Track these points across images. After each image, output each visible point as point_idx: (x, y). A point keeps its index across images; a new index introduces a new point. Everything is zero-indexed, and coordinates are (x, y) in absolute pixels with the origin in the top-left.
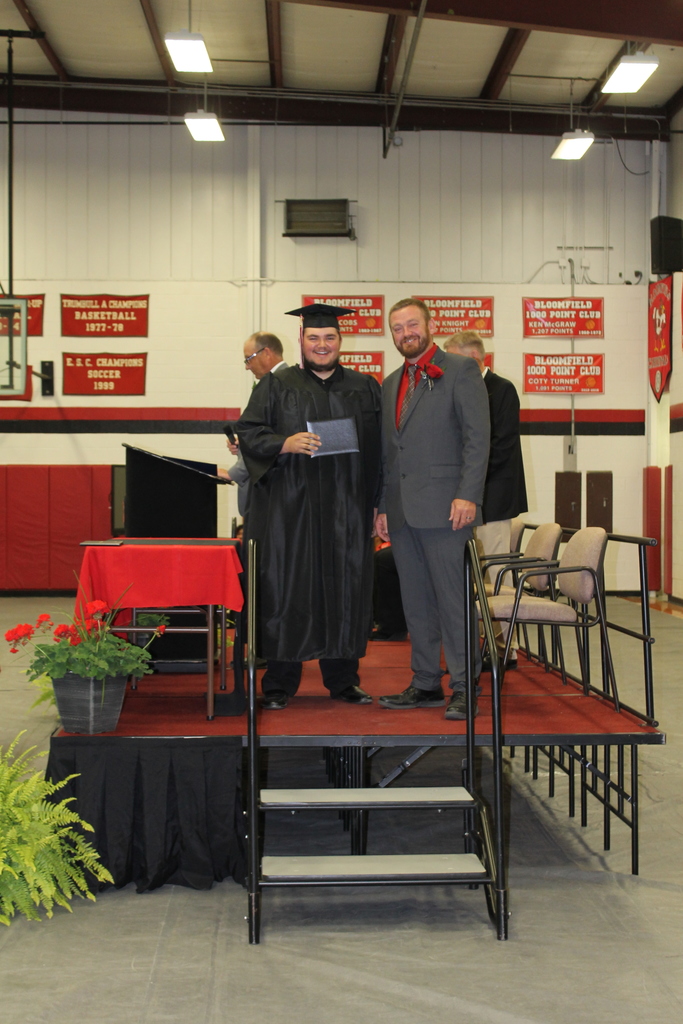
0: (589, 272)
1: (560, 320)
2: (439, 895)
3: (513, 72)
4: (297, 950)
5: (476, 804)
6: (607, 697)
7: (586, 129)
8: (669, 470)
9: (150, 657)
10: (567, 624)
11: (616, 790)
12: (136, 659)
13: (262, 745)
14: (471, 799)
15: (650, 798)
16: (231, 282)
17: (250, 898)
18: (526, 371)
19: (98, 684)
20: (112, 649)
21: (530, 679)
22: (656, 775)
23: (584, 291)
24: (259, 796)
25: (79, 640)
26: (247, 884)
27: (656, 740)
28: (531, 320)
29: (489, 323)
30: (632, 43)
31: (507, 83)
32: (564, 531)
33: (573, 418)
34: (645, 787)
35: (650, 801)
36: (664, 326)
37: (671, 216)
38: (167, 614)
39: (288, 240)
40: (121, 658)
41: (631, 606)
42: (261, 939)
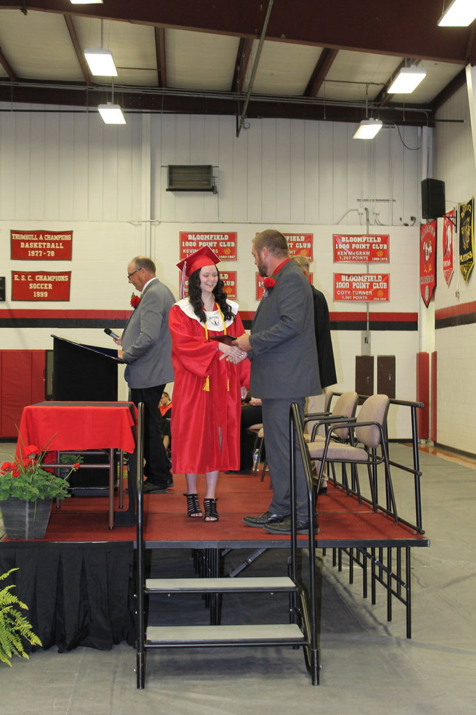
0: (379, 217)
1: (359, 250)
2: (272, 654)
3: (326, 78)
4: (171, 693)
5: (297, 589)
6: (390, 514)
7: (377, 118)
8: (435, 354)
9: (69, 485)
10: (361, 462)
11: (396, 579)
12: (59, 486)
13: (147, 547)
14: (293, 585)
15: (420, 584)
16: (130, 223)
17: (138, 656)
18: (335, 285)
19: (32, 504)
20: (42, 480)
21: (336, 501)
22: (424, 568)
23: (376, 230)
24: (145, 584)
25: (19, 473)
26: (137, 646)
27: (424, 543)
28: (339, 250)
29: (310, 253)
30: (408, 60)
31: (323, 86)
32: (360, 397)
33: (368, 318)
34: (415, 576)
35: (420, 587)
36: (431, 255)
37: (435, 178)
38: (81, 455)
39: (170, 193)
40: (48, 486)
41: (409, 450)
42: (145, 686)
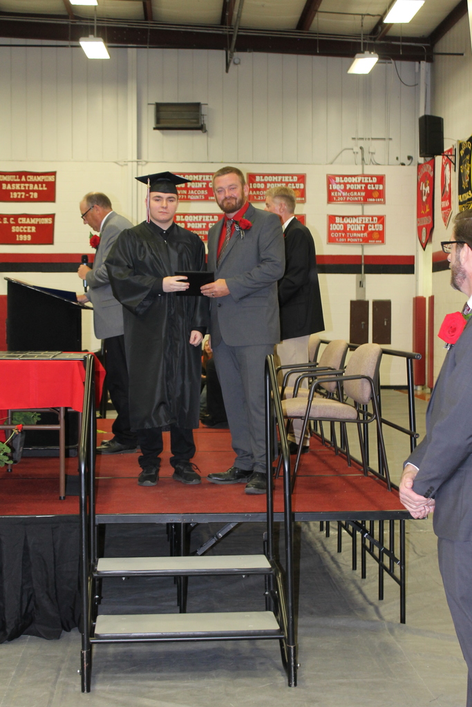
0: (374, 156)
1: (354, 191)
2: (245, 644)
3: (319, 10)
4: (120, 698)
5: (273, 570)
6: (381, 478)
7: (373, 51)
8: (432, 299)
10: (350, 421)
11: (388, 555)
14: (270, 566)
15: (416, 553)
16: (116, 162)
17: (82, 655)
18: (329, 227)
21: (323, 461)
22: (420, 533)
23: (371, 170)
24: (97, 564)
28: (333, 190)
29: (303, 193)
31: (316, 18)
33: (363, 262)
34: (412, 544)
35: (416, 555)
36: (428, 195)
37: (434, 115)
39: (157, 132)
41: (404, 396)
42: (91, 688)
